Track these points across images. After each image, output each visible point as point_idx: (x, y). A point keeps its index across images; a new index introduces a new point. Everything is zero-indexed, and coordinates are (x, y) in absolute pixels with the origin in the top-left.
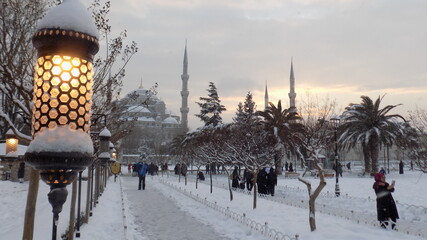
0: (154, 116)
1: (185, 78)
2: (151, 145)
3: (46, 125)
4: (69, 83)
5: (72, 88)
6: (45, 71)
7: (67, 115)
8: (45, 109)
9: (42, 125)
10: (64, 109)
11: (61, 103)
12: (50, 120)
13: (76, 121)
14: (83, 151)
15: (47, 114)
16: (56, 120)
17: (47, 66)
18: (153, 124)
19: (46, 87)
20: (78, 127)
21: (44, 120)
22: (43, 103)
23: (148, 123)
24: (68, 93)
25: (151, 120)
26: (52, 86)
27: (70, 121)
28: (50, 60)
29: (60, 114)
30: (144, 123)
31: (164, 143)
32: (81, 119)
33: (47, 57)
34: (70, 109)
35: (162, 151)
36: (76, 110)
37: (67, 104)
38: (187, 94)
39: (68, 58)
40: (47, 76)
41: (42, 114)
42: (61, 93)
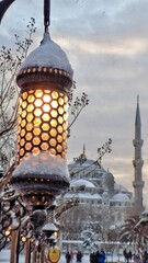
0: (101, 192)
1: (138, 144)
2: (97, 230)
3: (30, 151)
4: (49, 113)
5: (52, 118)
6: (28, 104)
7: (48, 142)
8: (29, 136)
9: (26, 151)
10: (45, 136)
11: (43, 131)
12: (34, 146)
13: (55, 148)
14: (62, 174)
15: (31, 141)
16: (39, 146)
17: (31, 99)
18: (99, 202)
19: (30, 117)
20: (58, 153)
21: (29, 146)
22: (27, 132)
23: (93, 201)
24: (48, 123)
25: (97, 197)
26: (35, 117)
27: (50, 147)
28: (33, 94)
29: (42, 141)
30: (88, 200)
31: (113, 227)
32: (59, 146)
33: (31, 92)
34: (51, 137)
35: (112, 236)
36: (56, 138)
37: (48, 132)
38: (142, 164)
39: (48, 92)
40: (31, 108)
41: (27, 142)
42: (43, 122)
